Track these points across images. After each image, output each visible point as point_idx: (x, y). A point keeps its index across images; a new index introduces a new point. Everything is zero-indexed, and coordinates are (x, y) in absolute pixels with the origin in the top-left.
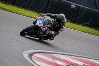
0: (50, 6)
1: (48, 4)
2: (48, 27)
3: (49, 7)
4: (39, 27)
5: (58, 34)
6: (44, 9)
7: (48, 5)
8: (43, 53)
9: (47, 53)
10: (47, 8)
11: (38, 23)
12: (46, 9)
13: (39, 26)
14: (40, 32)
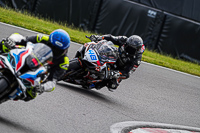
0: (164, 33)
1: (162, 28)
2: (108, 64)
3: (163, 35)
4: (90, 64)
5: (128, 77)
6: (153, 39)
7: (161, 32)
8: (151, 127)
9: (159, 127)
10: (159, 37)
11: (87, 56)
12: (158, 40)
13: (90, 60)
14: (91, 74)
